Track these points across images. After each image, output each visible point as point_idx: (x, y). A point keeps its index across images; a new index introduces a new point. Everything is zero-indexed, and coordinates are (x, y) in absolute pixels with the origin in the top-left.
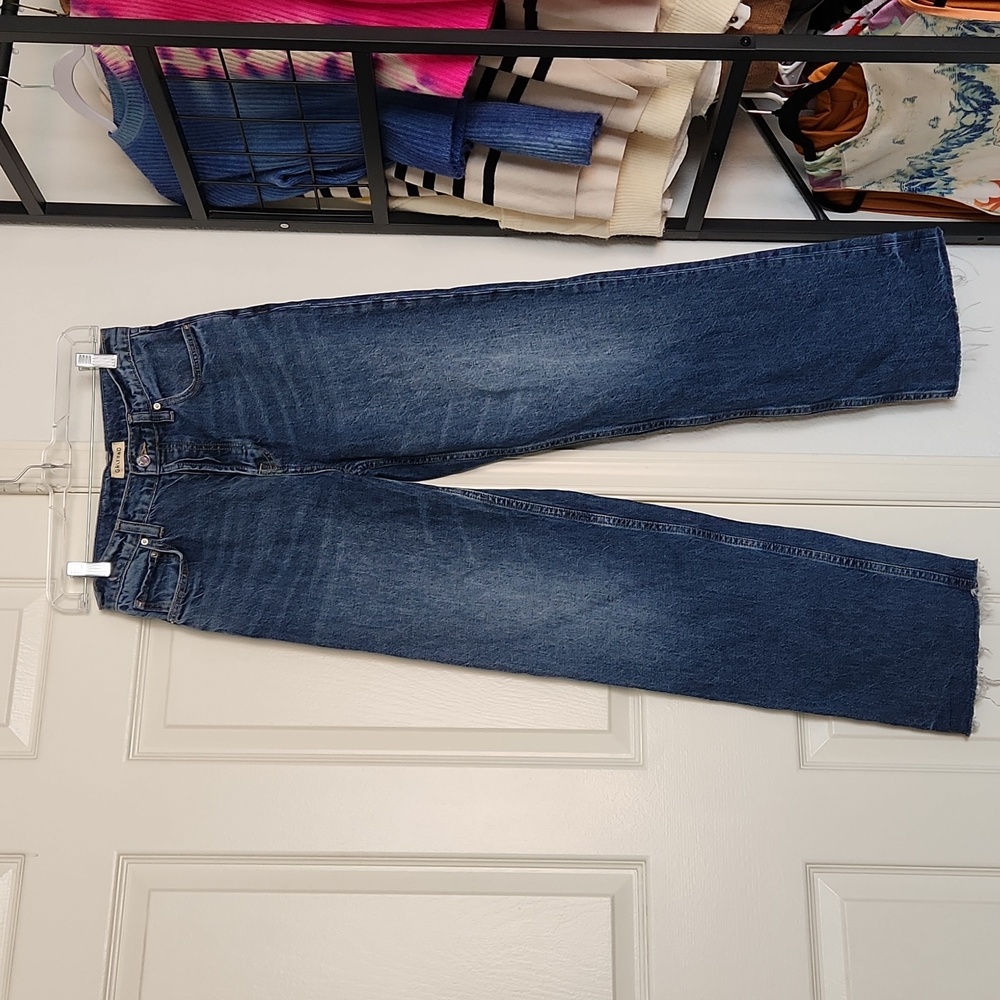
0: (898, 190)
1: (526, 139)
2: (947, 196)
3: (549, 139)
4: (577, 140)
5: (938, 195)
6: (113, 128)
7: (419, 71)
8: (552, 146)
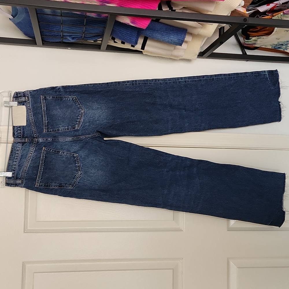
0: (271, 48)
2: (285, 51)
5: (283, 50)
6: (11, 17)
7: (131, 20)
8: (170, 40)
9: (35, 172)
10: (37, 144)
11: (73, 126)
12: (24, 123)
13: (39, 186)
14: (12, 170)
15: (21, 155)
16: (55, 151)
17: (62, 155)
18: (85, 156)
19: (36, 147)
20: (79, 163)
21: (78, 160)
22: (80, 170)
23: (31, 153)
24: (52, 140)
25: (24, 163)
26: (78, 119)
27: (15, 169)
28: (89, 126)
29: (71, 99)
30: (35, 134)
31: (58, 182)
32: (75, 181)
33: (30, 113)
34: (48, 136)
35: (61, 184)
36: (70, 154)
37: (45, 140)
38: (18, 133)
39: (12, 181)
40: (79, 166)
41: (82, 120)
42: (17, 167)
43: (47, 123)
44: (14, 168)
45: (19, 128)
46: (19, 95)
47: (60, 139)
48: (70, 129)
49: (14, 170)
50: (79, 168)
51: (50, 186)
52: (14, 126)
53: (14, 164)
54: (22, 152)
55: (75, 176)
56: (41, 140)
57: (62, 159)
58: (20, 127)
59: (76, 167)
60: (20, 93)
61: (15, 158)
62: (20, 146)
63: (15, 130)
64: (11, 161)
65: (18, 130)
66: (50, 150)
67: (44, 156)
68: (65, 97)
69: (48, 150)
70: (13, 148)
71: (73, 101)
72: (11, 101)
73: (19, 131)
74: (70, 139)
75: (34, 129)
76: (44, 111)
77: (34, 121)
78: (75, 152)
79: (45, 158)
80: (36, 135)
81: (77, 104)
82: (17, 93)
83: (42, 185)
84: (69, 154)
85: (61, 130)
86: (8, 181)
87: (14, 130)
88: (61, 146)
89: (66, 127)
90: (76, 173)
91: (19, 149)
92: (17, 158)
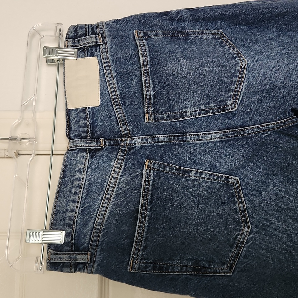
9: (126, 228)
10: (129, 151)
11: (221, 102)
12: (95, 102)
13: (139, 269)
14: (64, 225)
15: (87, 183)
16: (177, 169)
17: (196, 180)
18: (257, 181)
19: (128, 159)
20: (241, 202)
21: (239, 192)
22: (246, 222)
23: (115, 176)
24: (170, 139)
25: (98, 204)
26: (232, 83)
27: (72, 222)
28: (261, 102)
29: (211, 36)
30: (124, 127)
31: (191, 257)
32: (237, 254)
33: (109, 75)
34: (157, 128)
35: (197, 262)
36: (218, 176)
37: (150, 140)
38: (80, 126)
39: (64, 257)
40: (243, 211)
41: (244, 86)
42: (77, 215)
43: (152, 97)
44: (71, 219)
45: (82, 114)
46: (80, 32)
47: (189, 137)
48: (213, 112)
49: (70, 225)
50: (245, 216)
51: (167, 269)
52: (69, 110)
53: (70, 209)
54: (91, 175)
55: (236, 237)
56: (138, 141)
57: (198, 192)
58: (84, 110)
59: (236, 214)
60: (82, 27)
61: (74, 190)
62: (84, 160)
63: (72, 118)
64: (62, 201)
65: (81, 118)
66: (165, 167)
67: (149, 185)
68: (194, 33)
69: (160, 166)
70: (66, 166)
71: (214, 41)
72: (62, 45)
73: (82, 122)
74: (218, 135)
75: (119, 114)
76: (145, 66)
77: (121, 93)
78: (231, 172)
79: (152, 190)
80: (125, 130)
81: (227, 47)
82: (75, 29)
83: (146, 267)
84: (215, 178)
85: (189, 114)
86: (52, 257)
87: (69, 119)
88: (194, 156)
89: (203, 107)
90: (237, 231)
91: (82, 167)
92: (78, 190)
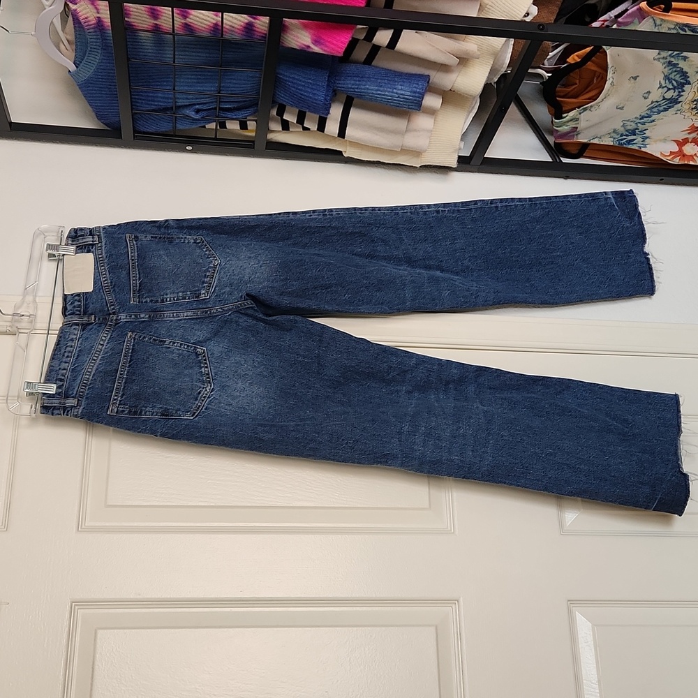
0: (612, 144)
1: (378, 90)
2: (643, 149)
3: (395, 90)
4: (415, 92)
5: (637, 148)
7: (314, 35)
8: (397, 96)
9: (109, 385)
10: (115, 326)
11: (196, 291)
12: (88, 287)
13: (117, 413)
14: (56, 380)
15: (78, 349)
16: (154, 339)
17: (169, 348)
18: (221, 352)
19: (113, 331)
20: (207, 367)
21: (205, 360)
22: (210, 382)
23: (102, 343)
24: (150, 316)
25: (86, 364)
26: (206, 276)
27: (63, 378)
28: (230, 294)
29: (192, 241)
30: (112, 307)
31: (161, 406)
32: (199, 406)
33: (103, 268)
34: (140, 308)
35: (166, 410)
36: (188, 346)
37: (133, 317)
38: (74, 307)
39: (55, 402)
40: (208, 374)
41: (215, 281)
42: (68, 374)
43: (138, 285)
44: (63, 375)
45: (77, 298)
46: (79, 233)
47: (166, 315)
48: (189, 299)
49: (61, 380)
50: (209, 378)
51: (140, 414)
52: (65, 295)
53: (62, 368)
54: (81, 344)
55: (199, 393)
56: (123, 318)
57: (170, 357)
58: (78, 295)
59: (202, 376)
60: (81, 229)
61: (66, 354)
62: (77, 331)
63: (68, 300)
64: (57, 362)
65: (76, 300)
66: (144, 337)
67: (129, 349)
68: (178, 238)
69: (140, 337)
70: (60, 337)
71: (195, 244)
72: (63, 243)
73: (76, 303)
74: (189, 314)
75: (109, 297)
76: (133, 260)
77: (111, 282)
78: (199, 343)
79: (132, 353)
80: (113, 309)
81: (204, 250)
82: (76, 231)
83: (123, 411)
84: (186, 347)
85: (168, 299)
86: (46, 401)
87: (65, 302)
88: (169, 330)
89: (180, 294)
90: (200, 387)
91: (75, 337)
92: (70, 354)
